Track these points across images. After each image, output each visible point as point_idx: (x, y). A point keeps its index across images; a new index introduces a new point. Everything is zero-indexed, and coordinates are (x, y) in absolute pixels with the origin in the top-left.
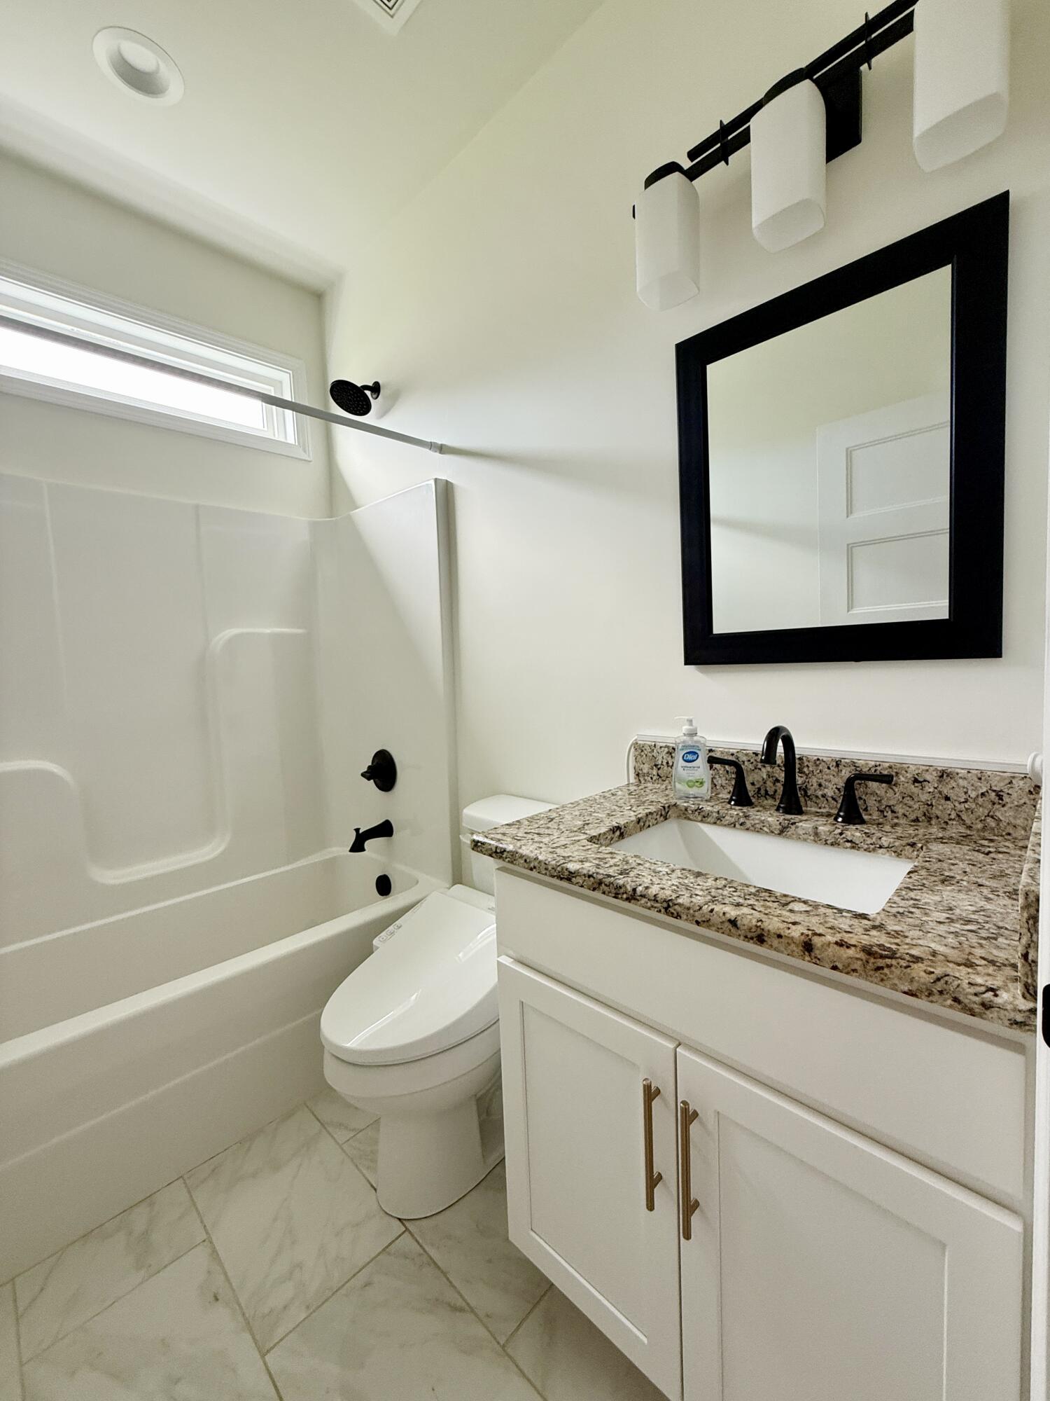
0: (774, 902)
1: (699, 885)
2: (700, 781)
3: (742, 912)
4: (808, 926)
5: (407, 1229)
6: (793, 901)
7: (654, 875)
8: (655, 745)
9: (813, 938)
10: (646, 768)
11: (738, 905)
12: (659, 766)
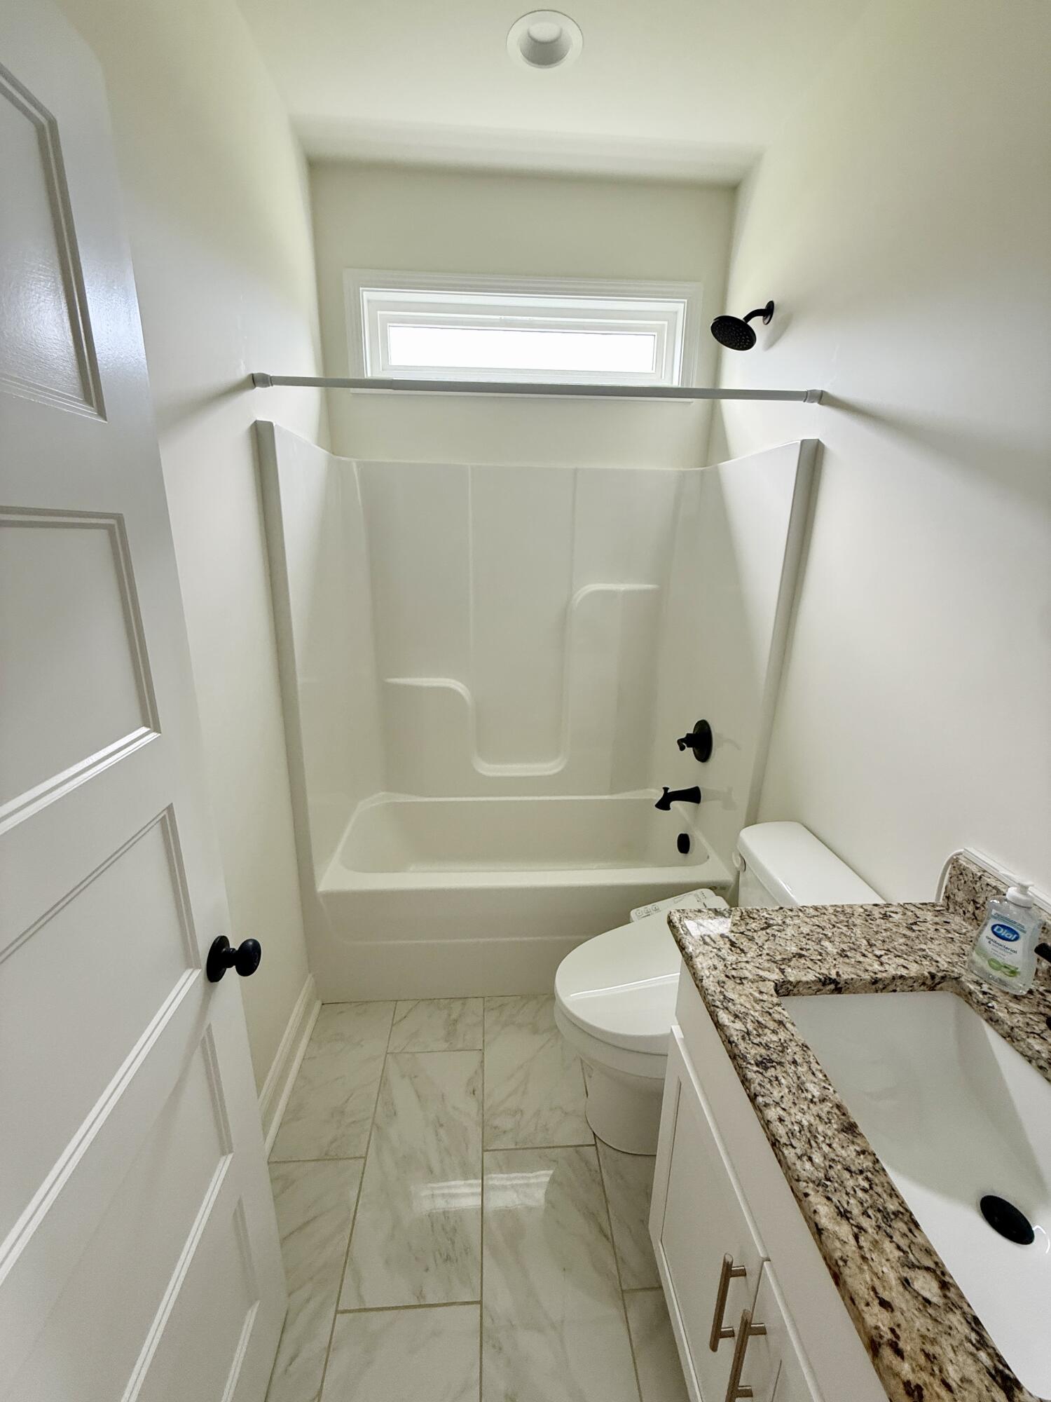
0: (899, 1248)
1: (830, 1145)
2: (1013, 969)
3: (837, 1228)
4: (899, 1326)
5: (595, 1145)
6: (928, 1269)
7: (793, 1090)
8: (980, 878)
9: (884, 1346)
10: (960, 897)
11: (844, 1215)
12: (978, 906)
